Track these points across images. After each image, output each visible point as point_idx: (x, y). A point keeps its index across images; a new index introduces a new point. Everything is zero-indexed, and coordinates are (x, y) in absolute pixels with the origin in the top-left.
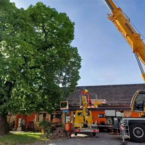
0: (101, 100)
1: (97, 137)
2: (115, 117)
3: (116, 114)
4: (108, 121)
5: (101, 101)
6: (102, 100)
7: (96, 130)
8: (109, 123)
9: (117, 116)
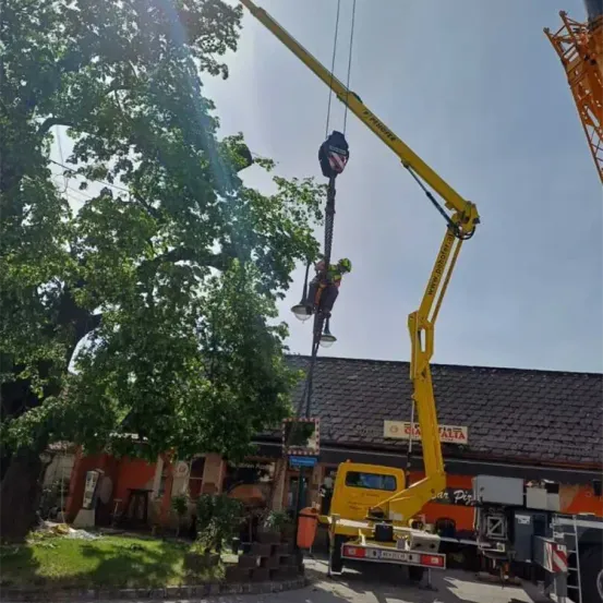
0: (447, 427)
1: (429, 587)
2: (523, 509)
3: (525, 497)
4: (489, 524)
5: (447, 433)
6: (451, 427)
7: (433, 559)
8: (490, 532)
9: (528, 506)
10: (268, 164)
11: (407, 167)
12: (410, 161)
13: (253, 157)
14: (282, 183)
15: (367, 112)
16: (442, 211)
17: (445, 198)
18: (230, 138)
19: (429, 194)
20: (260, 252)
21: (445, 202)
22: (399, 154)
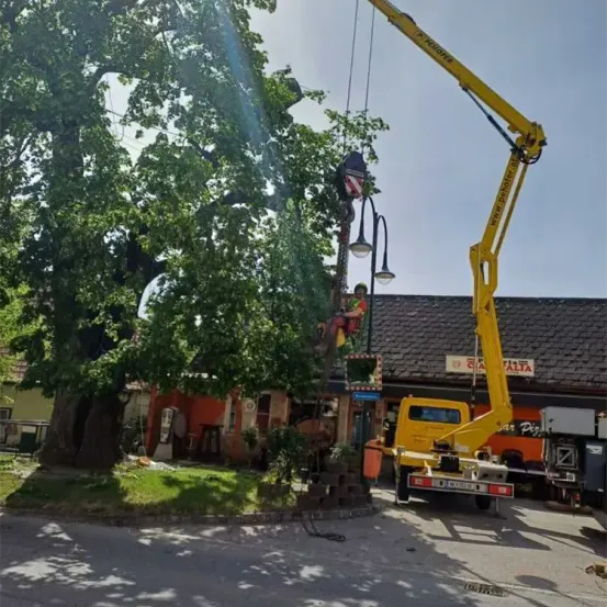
10: (318, 95)
11: (465, 89)
12: (469, 84)
13: (303, 90)
14: (333, 116)
15: (421, 34)
16: (505, 135)
17: (507, 120)
18: (278, 73)
19: (490, 118)
20: (314, 190)
21: (508, 125)
22: (458, 77)
